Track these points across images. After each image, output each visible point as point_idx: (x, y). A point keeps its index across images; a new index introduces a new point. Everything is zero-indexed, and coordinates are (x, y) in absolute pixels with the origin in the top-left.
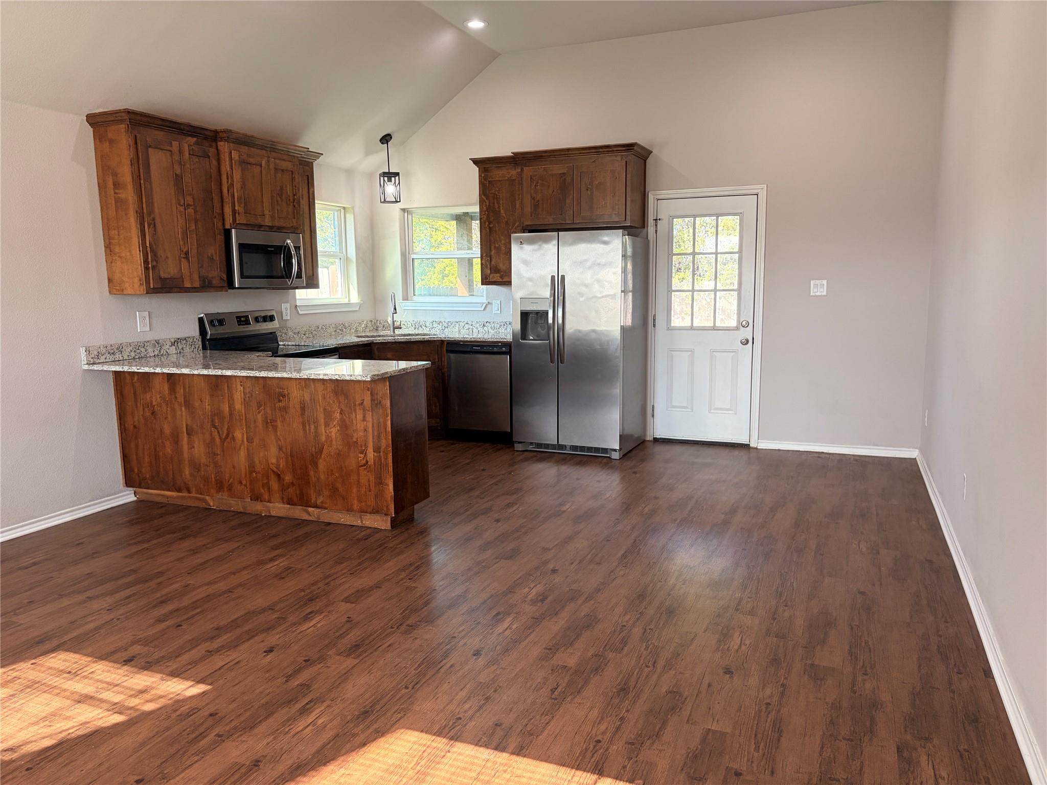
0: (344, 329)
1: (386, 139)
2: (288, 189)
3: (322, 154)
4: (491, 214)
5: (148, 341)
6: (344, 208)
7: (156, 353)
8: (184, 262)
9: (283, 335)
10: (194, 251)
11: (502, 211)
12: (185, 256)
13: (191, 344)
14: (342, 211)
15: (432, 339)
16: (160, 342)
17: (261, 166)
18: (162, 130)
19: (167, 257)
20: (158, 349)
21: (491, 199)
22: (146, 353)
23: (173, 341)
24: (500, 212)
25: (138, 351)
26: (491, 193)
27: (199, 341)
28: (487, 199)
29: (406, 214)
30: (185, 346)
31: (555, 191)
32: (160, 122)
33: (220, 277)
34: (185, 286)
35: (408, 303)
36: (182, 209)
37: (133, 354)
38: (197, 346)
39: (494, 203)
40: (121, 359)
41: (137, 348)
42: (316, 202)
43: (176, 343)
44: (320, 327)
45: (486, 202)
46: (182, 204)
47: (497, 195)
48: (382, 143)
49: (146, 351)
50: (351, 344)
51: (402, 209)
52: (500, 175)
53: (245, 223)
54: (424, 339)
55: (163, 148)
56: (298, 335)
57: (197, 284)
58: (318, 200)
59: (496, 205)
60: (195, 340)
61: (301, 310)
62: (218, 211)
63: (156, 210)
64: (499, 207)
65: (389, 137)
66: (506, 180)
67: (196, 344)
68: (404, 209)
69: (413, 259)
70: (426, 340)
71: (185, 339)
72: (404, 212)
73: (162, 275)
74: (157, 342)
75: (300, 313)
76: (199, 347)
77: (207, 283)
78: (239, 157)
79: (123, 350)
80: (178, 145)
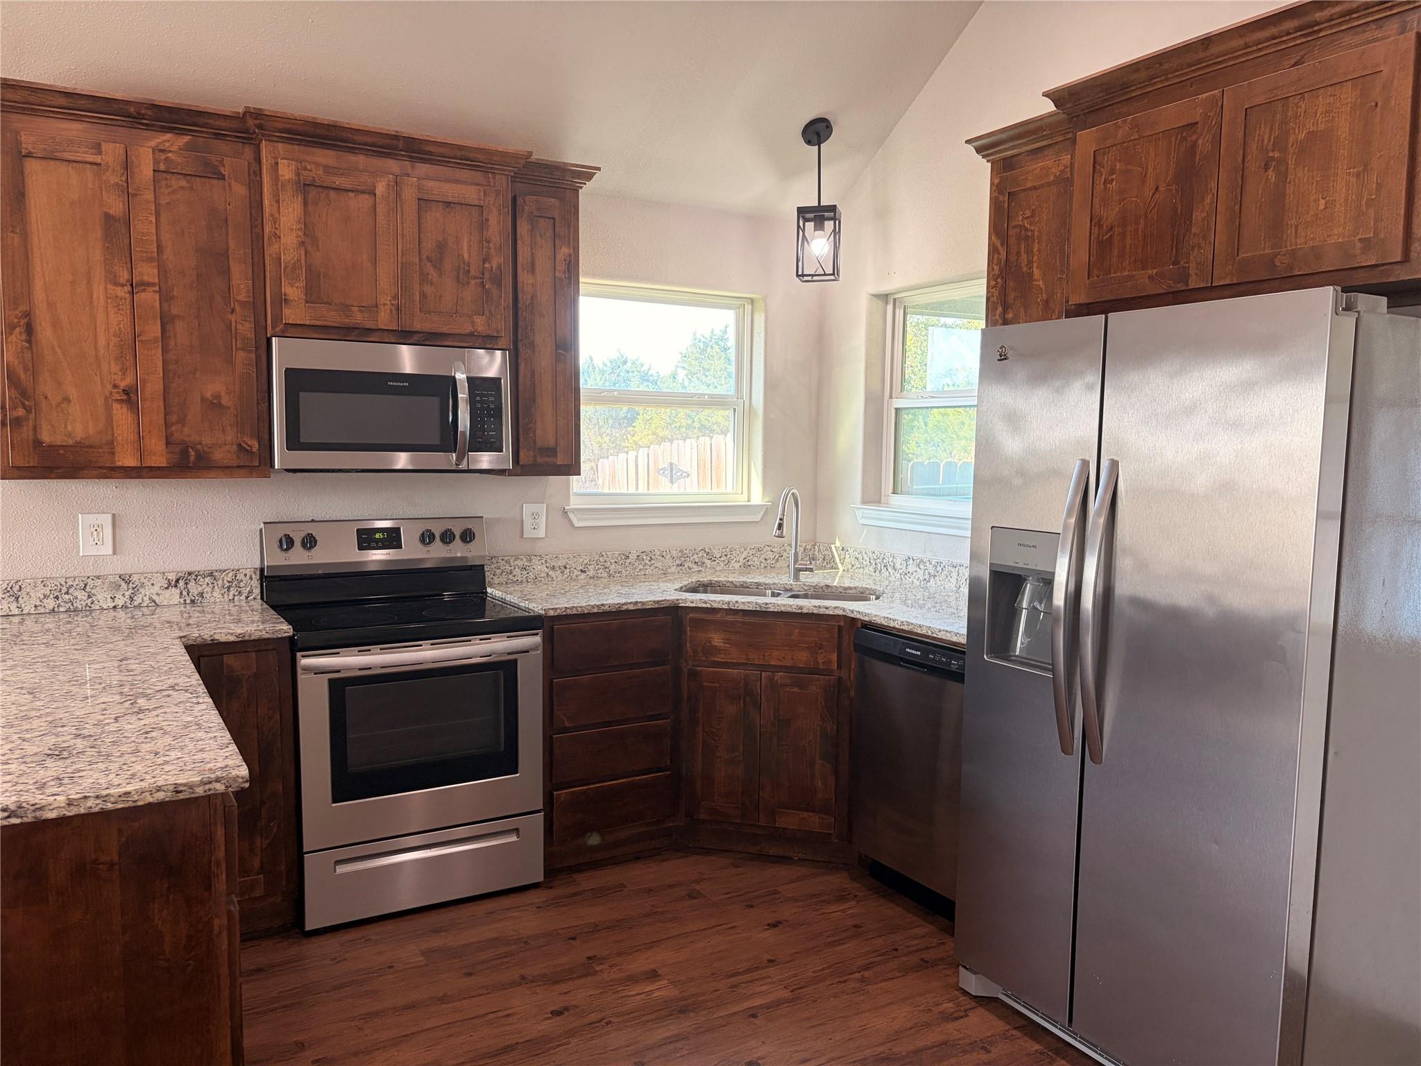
0: (708, 563)
1: (817, 131)
2: (465, 248)
3: (599, 169)
4: (1011, 284)
5: (98, 577)
6: (752, 301)
7: (120, 602)
8: (121, 414)
9: (517, 572)
10: (155, 385)
11: (1036, 273)
12: (124, 397)
13: (227, 584)
14: (748, 307)
15: (822, 611)
16: (135, 578)
17: (375, 194)
18: (78, 119)
19: (67, 400)
20: (127, 594)
21: (1012, 241)
22: (89, 601)
23: (172, 577)
24: (1031, 275)
25: (67, 597)
26: (1016, 227)
27: (251, 578)
28: (1002, 244)
29: (890, 308)
30: (209, 589)
31: (1161, 189)
32: (62, 101)
33: (240, 445)
34: (119, 464)
35: (871, 511)
36: (122, 292)
37: (50, 603)
38: (245, 591)
39: (1018, 254)
40: (16, 611)
41: (64, 590)
42: (581, 280)
43: (181, 583)
44: (633, 557)
45: (999, 254)
46: (122, 281)
47: (1026, 230)
48: (809, 142)
49: (89, 597)
50: (595, 610)
51: (877, 296)
52: (1037, 171)
53: (308, 322)
54: (801, 608)
55: (72, 158)
56: (563, 572)
57: (159, 458)
58: (587, 275)
59: (1024, 256)
60: (240, 577)
61: (579, 520)
62: (242, 297)
63: (39, 294)
64: (1030, 263)
65: (824, 125)
66: (1049, 184)
67: (242, 584)
68: (887, 295)
69: (897, 409)
70: (805, 611)
71: (211, 574)
72: (887, 303)
73: (46, 437)
74: (126, 579)
75: (577, 524)
76: (250, 592)
77: (192, 458)
78: (298, 174)
79: (23, 593)
80: (122, 151)
